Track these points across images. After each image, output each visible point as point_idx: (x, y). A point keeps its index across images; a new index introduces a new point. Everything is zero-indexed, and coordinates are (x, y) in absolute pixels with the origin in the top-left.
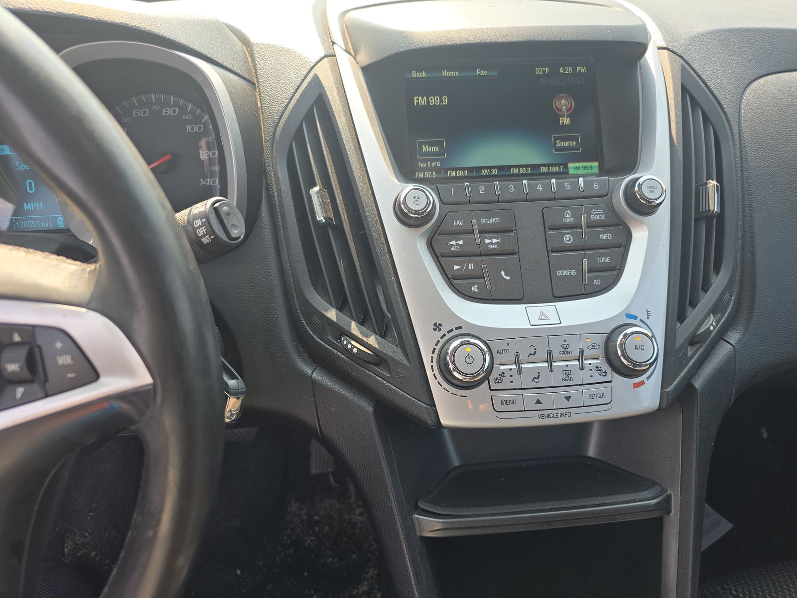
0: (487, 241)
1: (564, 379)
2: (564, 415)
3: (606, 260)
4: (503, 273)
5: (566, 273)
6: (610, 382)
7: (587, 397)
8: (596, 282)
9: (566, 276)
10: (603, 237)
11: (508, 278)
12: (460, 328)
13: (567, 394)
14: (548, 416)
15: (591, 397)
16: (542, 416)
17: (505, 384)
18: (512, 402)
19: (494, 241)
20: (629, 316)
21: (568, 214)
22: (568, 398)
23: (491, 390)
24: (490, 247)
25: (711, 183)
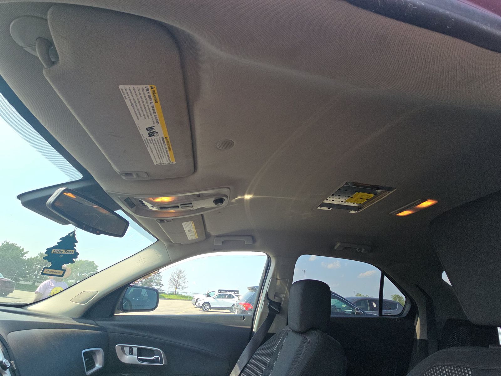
25: (12, 362)
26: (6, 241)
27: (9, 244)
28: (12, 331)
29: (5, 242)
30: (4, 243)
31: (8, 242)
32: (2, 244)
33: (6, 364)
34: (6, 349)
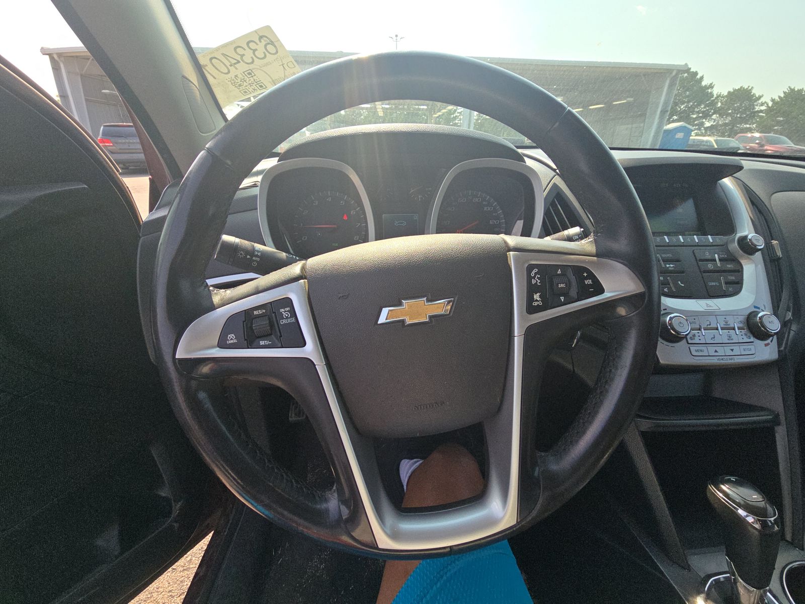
0: (668, 266)
1: (729, 339)
2: (731, 359)
3: (733, 278)
4: (679, 282)
5: (714, 284)
6: (752, 342)
7: (742, 350)
8: (731, 289)
9: (713, 285)
10: (729, 266)
11: (683, 285)
12: (666, 309)
13: (732, 348)
14: (722, 359)
15: (744, 350)
16: (718, 359)
17: (696, 341)
18: (701, 351)
19: (672, 266)
20: (755, 307)
21: (707, 254)
22: (732, 350)
23: (688, 343)
24: (670, 269)
25: (774, 242)
26: (789, 87)
27: (795, 91)
28: (779, 190)
29: (789, 89)
30: (787, 91)
31: (792, 88)
32: (785, 93)
33: (755, 242)
34: (765, 219)
